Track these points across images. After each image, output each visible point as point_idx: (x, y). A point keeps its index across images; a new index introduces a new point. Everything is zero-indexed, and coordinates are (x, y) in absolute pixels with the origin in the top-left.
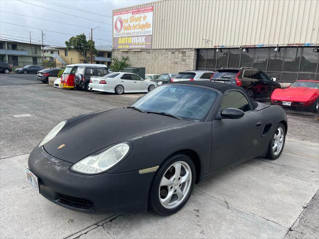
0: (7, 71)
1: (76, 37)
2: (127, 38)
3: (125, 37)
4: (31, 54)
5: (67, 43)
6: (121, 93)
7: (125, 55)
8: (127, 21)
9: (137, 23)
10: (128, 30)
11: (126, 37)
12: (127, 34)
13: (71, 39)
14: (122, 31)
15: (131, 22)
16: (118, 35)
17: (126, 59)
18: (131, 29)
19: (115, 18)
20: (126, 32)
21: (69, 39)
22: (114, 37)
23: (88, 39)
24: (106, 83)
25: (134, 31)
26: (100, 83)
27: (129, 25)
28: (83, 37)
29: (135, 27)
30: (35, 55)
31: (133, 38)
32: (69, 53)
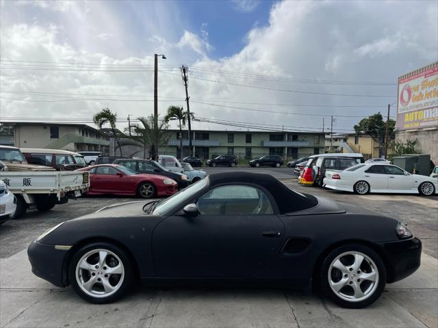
0: (278, 165)
1: (368, 118)
2: (416, 113)
3: (414, 111)
4: (312, 145)
5: (356, 127)
6: (363, 193)
7: (413, 138)
8: (417, 88)
9: (432, 89)
10: (418, 100)
11: (416, 111)
12: (417, 106)
13: (362, 121)
14: (411, 103)
15: (423, 89)
16: (404, 110)
17: (414, 144)
18: (422, 99)
19: (402, 86)
20: (416, 103)
21: (359, 122)
22: (399, 113)
23: (385, 120)
24: (339, 178)
25: (427, 100)
26: (333, 178)
27: (421, 93)
28: (378, 117)
29: (428, 95)
30: (317, 145)
31: (425, 111)
32: (361, 140)
